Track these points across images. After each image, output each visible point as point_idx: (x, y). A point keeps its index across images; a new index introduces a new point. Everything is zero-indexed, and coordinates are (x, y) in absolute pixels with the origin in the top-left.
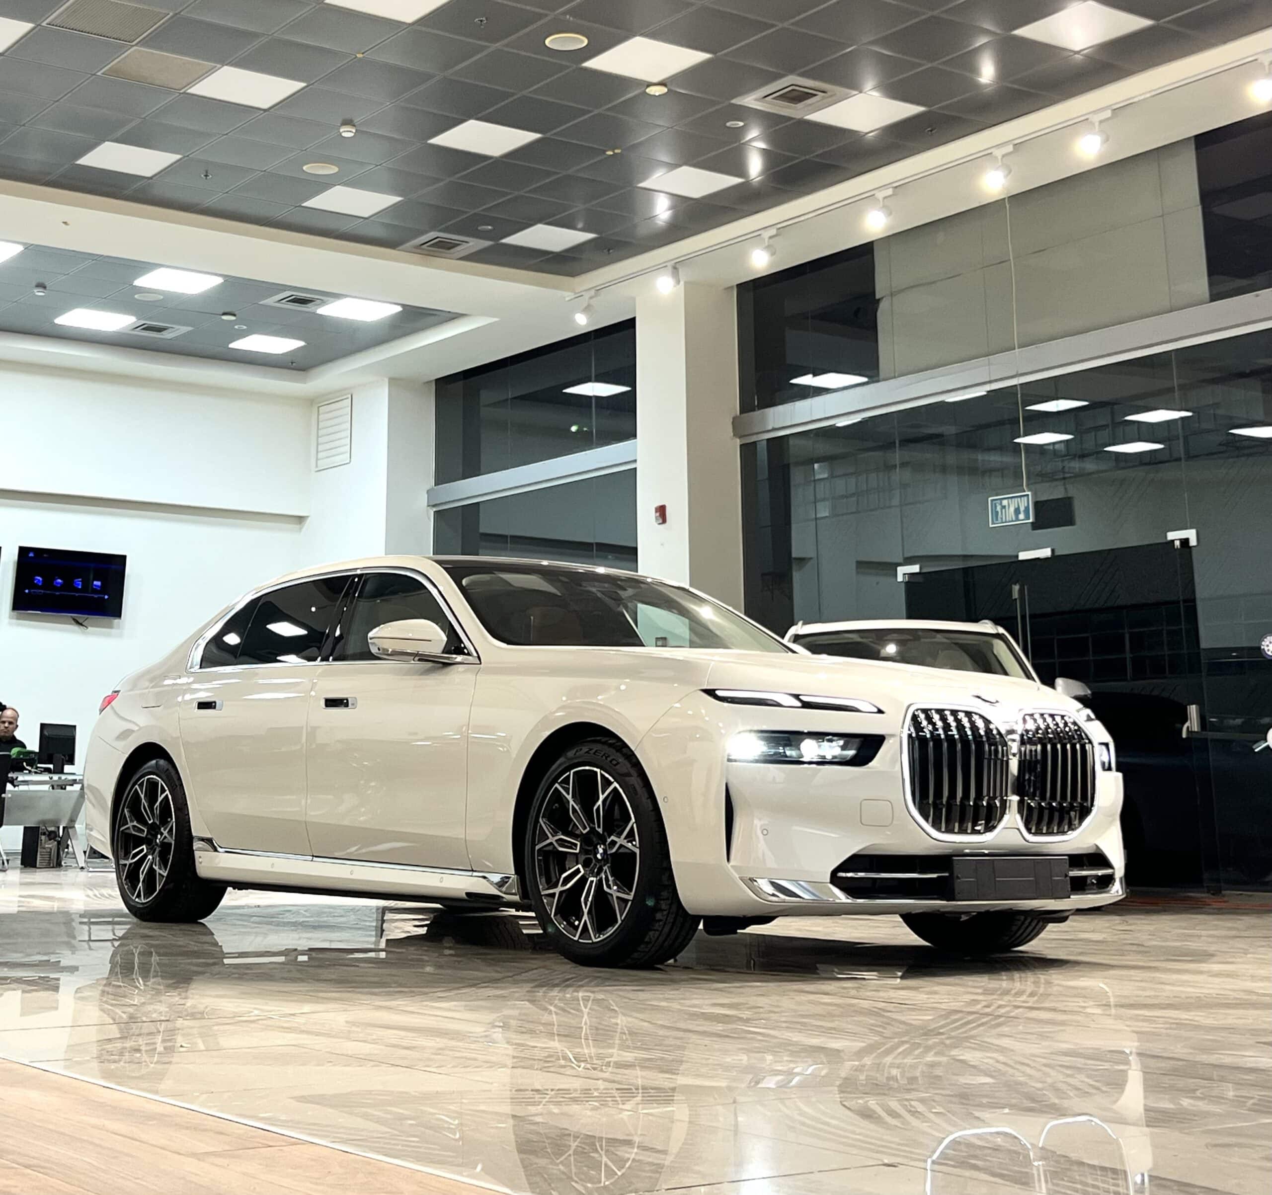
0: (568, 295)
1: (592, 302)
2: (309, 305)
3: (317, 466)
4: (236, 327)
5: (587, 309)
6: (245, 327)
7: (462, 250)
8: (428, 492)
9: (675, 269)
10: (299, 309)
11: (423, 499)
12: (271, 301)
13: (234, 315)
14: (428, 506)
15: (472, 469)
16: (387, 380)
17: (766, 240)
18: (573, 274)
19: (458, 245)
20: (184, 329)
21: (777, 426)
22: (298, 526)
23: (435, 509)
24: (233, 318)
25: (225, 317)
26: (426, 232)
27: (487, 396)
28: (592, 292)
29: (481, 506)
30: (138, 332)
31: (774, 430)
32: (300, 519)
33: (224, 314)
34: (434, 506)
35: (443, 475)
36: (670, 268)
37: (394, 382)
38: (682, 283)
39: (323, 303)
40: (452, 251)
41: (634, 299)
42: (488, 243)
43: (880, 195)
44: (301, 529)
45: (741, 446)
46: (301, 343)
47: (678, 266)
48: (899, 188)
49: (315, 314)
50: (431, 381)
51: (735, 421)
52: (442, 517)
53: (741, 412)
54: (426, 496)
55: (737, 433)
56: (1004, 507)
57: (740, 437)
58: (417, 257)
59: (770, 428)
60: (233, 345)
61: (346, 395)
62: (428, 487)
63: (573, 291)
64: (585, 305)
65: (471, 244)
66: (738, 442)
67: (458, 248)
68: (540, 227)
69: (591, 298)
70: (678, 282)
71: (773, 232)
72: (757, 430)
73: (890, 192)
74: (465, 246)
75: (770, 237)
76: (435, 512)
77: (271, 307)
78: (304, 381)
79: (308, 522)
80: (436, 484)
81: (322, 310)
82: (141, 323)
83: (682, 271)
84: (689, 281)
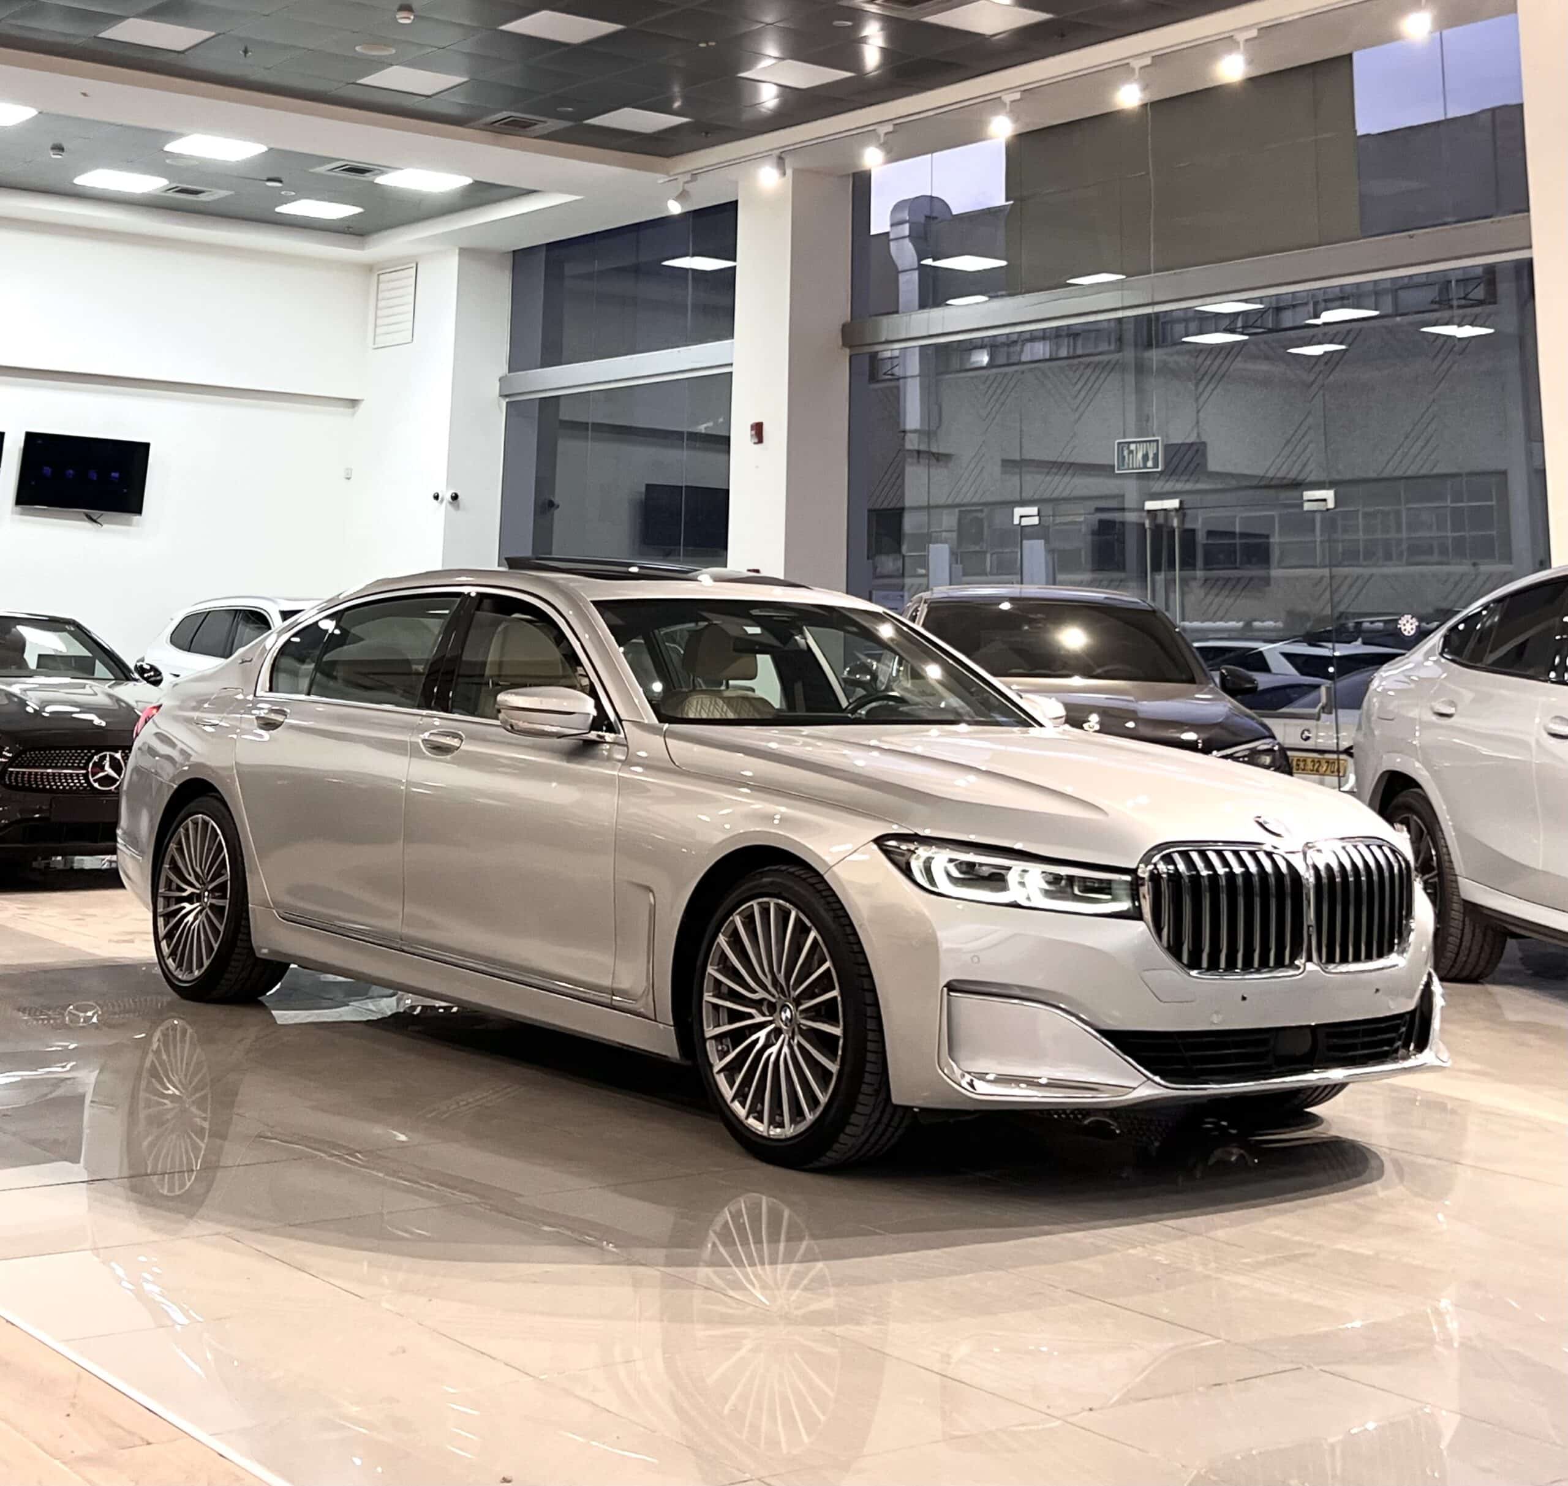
0: (661, 179)
1: (688, 187)
2: (367, 174)
3: (373, 343)
4: (283, 193)
5: (682, 197)
6: (293, 193)
7: (539, 129)
8: (500, 380)
9: (781, 161)
10: (357, 178)
11: (495, 389)
12: (322, 169)
13: (281, 181)
14: (501, 396)
15: (553, 356)
16: (457, 251)
17: (882, 136)
18: (668, 156)
19: (535, 124)
20: (223, 193)
22: (351, 410)
23: (507, 400)
24: (277, 185)
25: (269, 184)
26: (501, 110)
27: (569, 269)
28: (688, 177)
30: (170, 194)
31: (888, 341)
32: (354, 403)
33: (269, 180)
34: (507, 396)
35: (516, 363)
36: (774, 158)
37: (464, 252)
38: (789, 172)
39: (382, 173)
40: (528, 129)
41: (737, 183)
42: (568, 124)
43: (1008, 98)
44: (353, 414)
45: (851, 356)
46: (358, 210)
47: (783, 155)
48: (1029, 92)
49: (373, 183)
50: (508, 253)
51: (845, 327)
52: (516, 408)
53: (852, 319)
54: (498, 384)
55: (846, 343)
56: (1131, 452)
57: (851, 347)
58: (488, 135)
59: (883, 339)
60: (278, 210)
61: (410, 264)
62: (501, 375)
63: (667, 174)
64: (681, 190)
65: (549, 124)
66: (847, 352)
67: (536, 127)
68: (626, 109)
69: (687, 182)
70: (784, 174)
71: (889, 128)
72: (869, 341)
73: (1017, 96)
74: (540, 126)
75: (886, 134)
76: (507, 403)
77: (322, 175)
78: (363, 248)
79: (362, 407)
80: (510, 371)
81: (380, 180)
82: (174, 185)
83: (788, 161)
84: (796, 171)
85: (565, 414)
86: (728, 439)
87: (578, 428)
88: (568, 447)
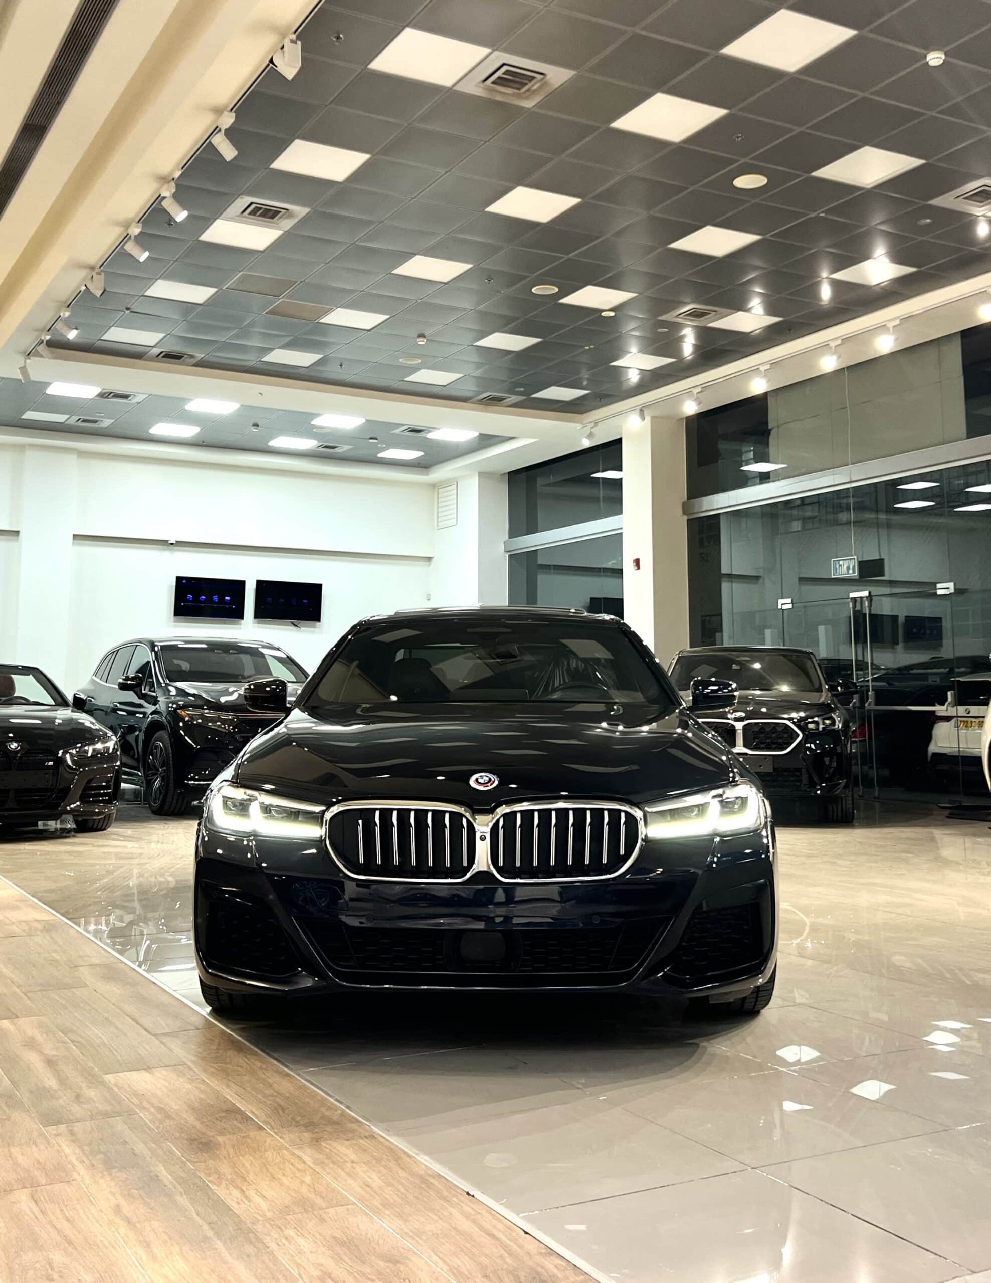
0: (579, 426)
1: (593, 430)
2: (422, 433)
3: (438, 526)
4: (379, 445)
5: (590, 436)
6: (385, 445)
7: (508, 402)
8: (504, 543)
9: (642, 413)
10: (417, 435)
11: (502, 548)
12: (397, 431)
13: (376, 439)
14: (505, 552)
15: (532, 529)
16: (477, 474)
17: (694, 395)
18: (582, 413)
19: (505, 399)
20: (346, 447)
21: (708, 509)
22: (427, 563)
23: (509, 554)
24: (376, 441)
25: (371, 441)
26: (485, 392)
27: (540, 481)
28: (593, 424)
29: (539, 553)
30: (321, 449)
31: (707, 511)
32: (429, 559)
33: (371, 438)
34: (508, 552)
35: (514, 533)
36: (638, 411)
37: (482, 475)
38: (648, 419)
39: (430, 431)
40: (502, 402)
41: (621, 427)
42: (523, 398)
43: (762, 369)
44: (429, 565)
45: (688, 520)
46: (420, 453)
47: (643, 410)
48: (775, 364)
49: (425, 437)
50: (505, 473)
51: (684, 504)
52: (514, 558)
53: (688, 499)
54: (504, 546)
55: (684, 513)
56: (841, 565)
57: (687, 515)
58: (481, 407)
59: (704, 510)
60: (380, 455)
61: (453, 482)
62: (505, 540)
63: (582, 423)
64: (589, 432)
65: (513, 398)
66: (686, 518)
67: (505, 401)
68: (553, 388)
69: (593, 428)
70: (643, 419)
71: (699, 389)
72: (695, 511)
73: (768, 367)
74: (509, 399)
75: (698, 393)
76: (509, 556)
77: (398, 434)
78: (427, 474)
79: (434, 561)
80: (509, 538)
81: (430, 436)
82: (321, 444)
83: (646, 412)
84: (652, 418)
85: (541, 561)
86: (622, 570)
87: (547, 568)
88: (543, 579)
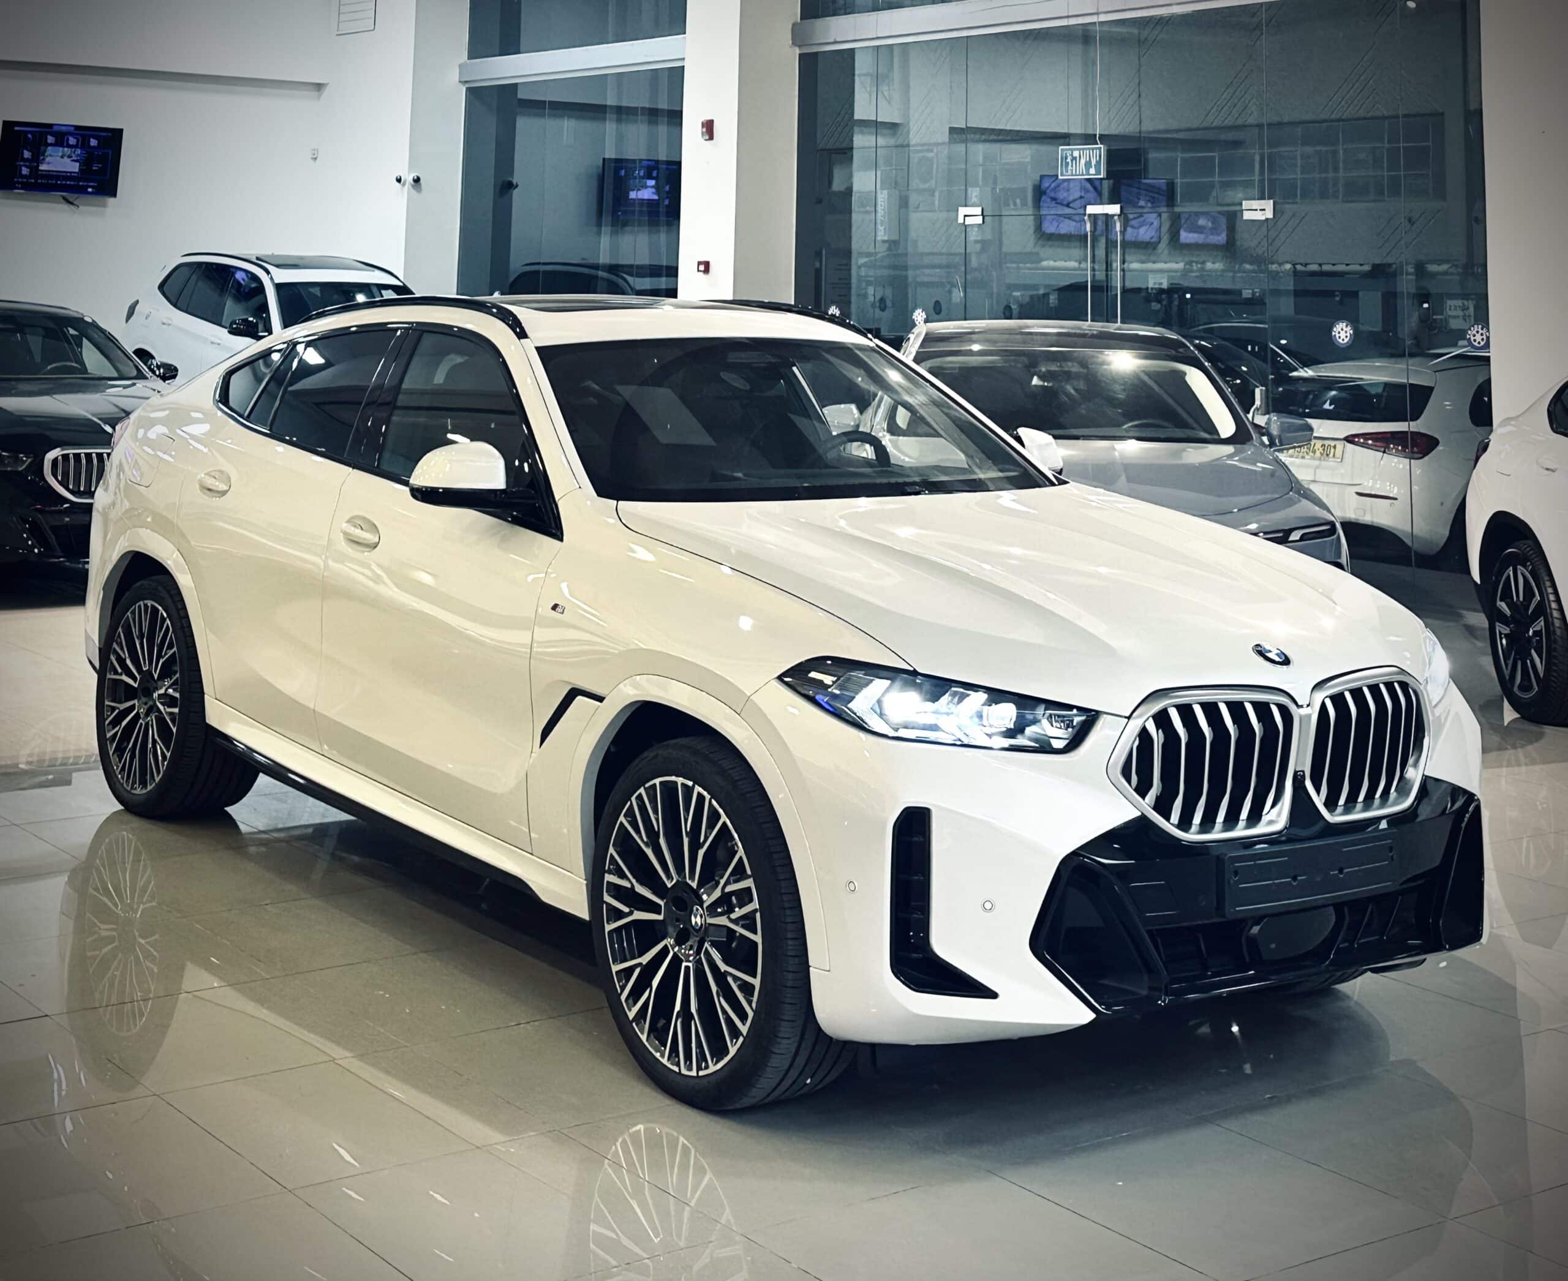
3: (337, 30)
8: (460, 67)
11: (454, 76)
14: (460, 83)
15: (510, 45)
21: (838, 40)
22: (316, 94)
23: (467, 86)
31: (835, 42)
32: (319, 87)
34: (466, 82)
35: (477, 50)
44: (319, 98)
45: (800, 55)
51: (794, 25)
52: (475, 94)
53: (801, 19)
54: (457, 71)
55: (796, 41)
56: (1075, 158)
57: (799, 46)
59: (832, 40)
62: (461, 62)
66: (797, 51)
72: (814, 41)
76: (467, 88)
79: (326, 93)
80: (469, 58)
87: (536, 106)
88: (526, 125)
